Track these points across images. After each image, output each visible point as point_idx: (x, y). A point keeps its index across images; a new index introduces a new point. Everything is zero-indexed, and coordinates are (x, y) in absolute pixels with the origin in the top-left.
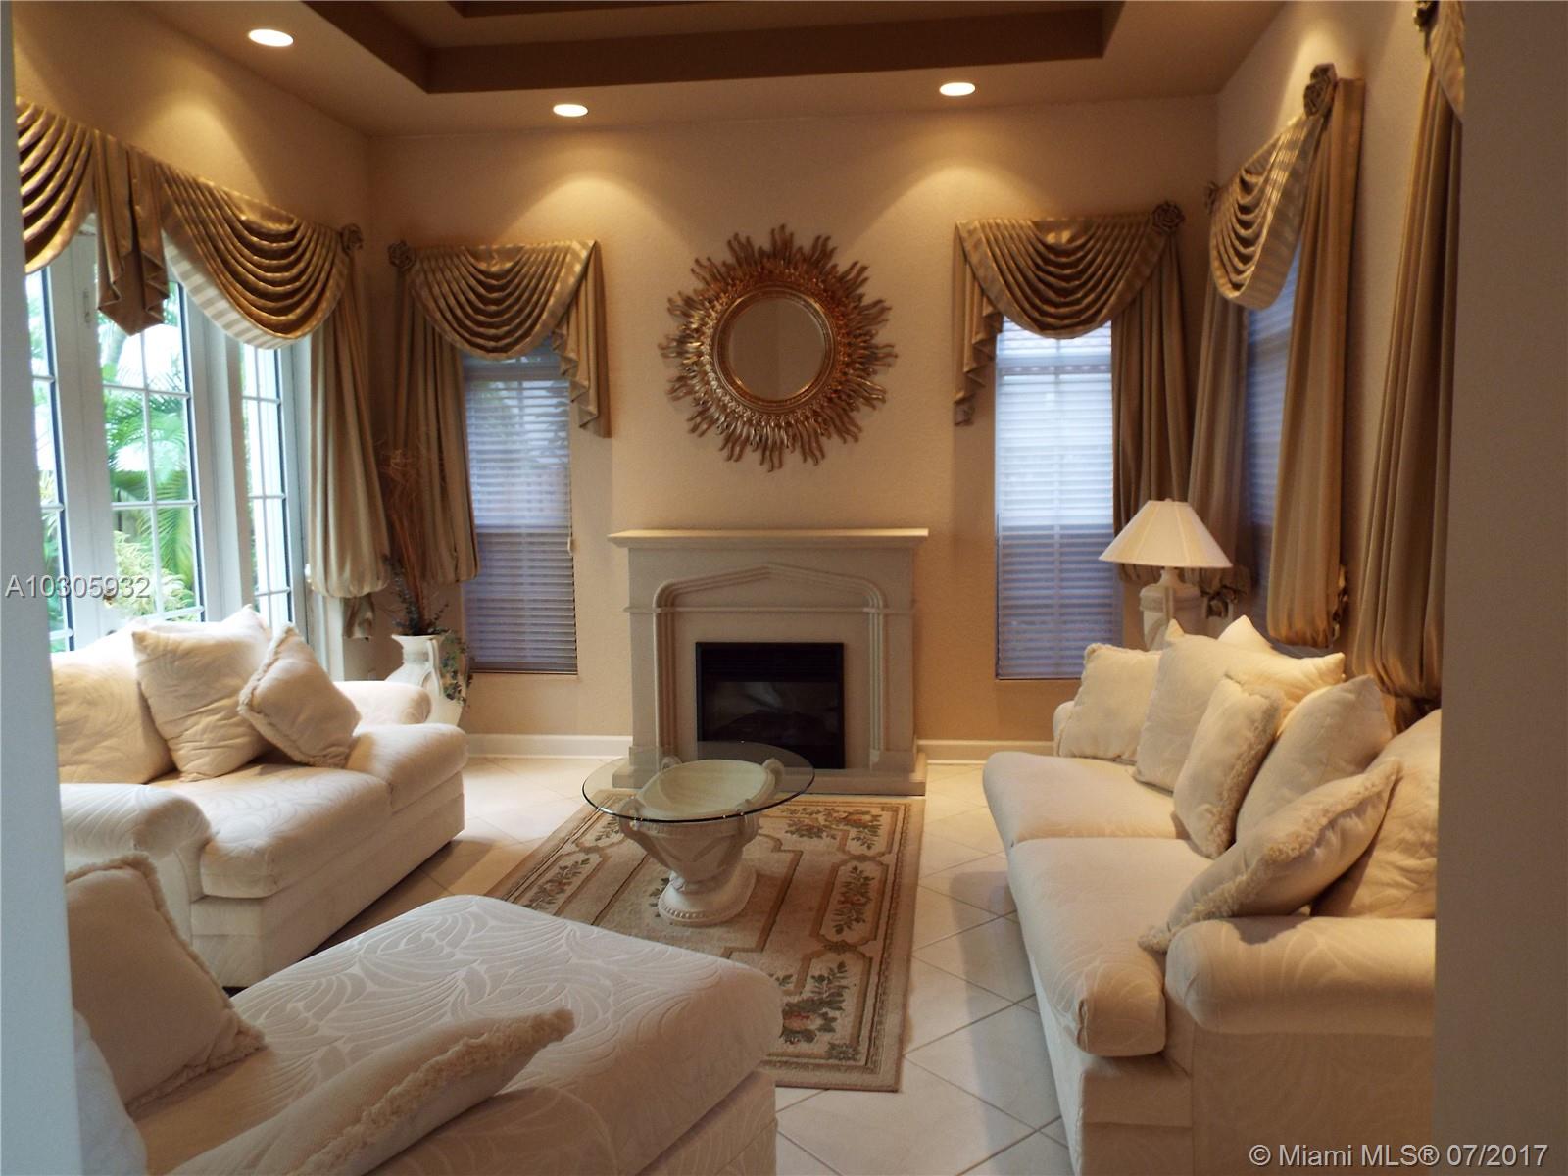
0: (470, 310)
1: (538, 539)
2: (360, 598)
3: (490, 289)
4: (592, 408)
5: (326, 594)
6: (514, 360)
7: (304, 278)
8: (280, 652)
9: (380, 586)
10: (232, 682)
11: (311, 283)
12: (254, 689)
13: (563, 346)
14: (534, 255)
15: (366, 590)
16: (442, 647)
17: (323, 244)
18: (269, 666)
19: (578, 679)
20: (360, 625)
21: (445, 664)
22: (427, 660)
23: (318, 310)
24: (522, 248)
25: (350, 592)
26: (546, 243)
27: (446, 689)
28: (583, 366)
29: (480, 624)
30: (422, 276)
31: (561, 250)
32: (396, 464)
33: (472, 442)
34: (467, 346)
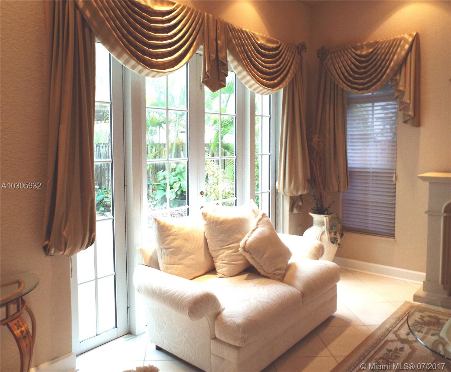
0: (351, 73)
1: (377, 174)
2: (297, 196)
3: (361, 62)
4: (411, 113)
5: (283, 194)
6: (370, 94)
7: (282, 65)
8: (259, 224)
9: (305, 192)
10: (239, 236)
11: (284, 67)
12: (247, 241)
13: (397, 84)
14: (384, 44)
15: (300, 193)
16: (330, 220)
17: (290, 51)
18: (254, 230)
19: (395, 240)
20: (296, 208)
21: (331, 228)
22: (324, 225)
23: (286, 78)
24: (378, 41)
25: (293, 194)
26: (390, 38)
27: (331, 239)
28: (407, 93)
29: (348, 210)
30: (331, 61)
31: (398, 39)
32: (315, 141)
33: (348, 131)
34: (349, 89)
